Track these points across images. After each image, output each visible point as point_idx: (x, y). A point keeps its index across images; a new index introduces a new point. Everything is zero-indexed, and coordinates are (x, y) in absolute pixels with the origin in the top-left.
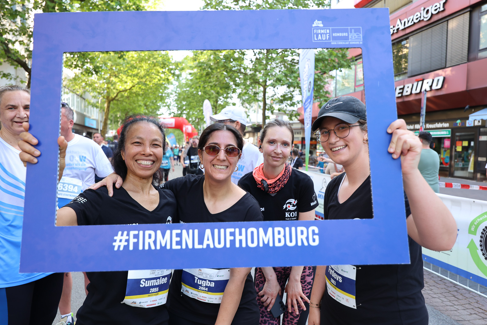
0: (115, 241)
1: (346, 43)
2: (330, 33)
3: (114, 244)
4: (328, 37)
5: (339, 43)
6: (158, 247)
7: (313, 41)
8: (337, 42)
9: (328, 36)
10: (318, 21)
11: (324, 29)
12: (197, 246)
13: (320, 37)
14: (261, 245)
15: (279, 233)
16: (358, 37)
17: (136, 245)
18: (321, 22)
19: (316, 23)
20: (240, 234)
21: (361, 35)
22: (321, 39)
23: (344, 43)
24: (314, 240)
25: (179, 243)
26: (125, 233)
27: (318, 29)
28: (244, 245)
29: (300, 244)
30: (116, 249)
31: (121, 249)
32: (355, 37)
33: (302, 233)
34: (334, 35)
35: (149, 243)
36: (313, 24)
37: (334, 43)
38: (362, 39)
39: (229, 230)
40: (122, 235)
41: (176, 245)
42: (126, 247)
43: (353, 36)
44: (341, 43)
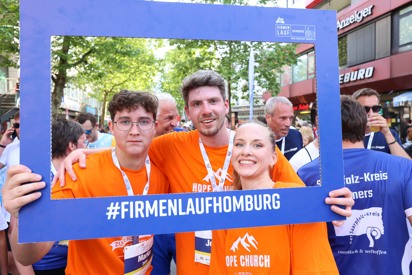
0: (108, 211)
1: (303, 39)
2: (290, 30)
3: (107, 214)
4: (288, 33)
5: (297, 39)
6: (147, 215)
7: (277, 36)
8: (295, 38)
11: (285, 26)
12: (181, 213)
13: (282, 33)
14: (235, 210)
15: (249, 199)
16: (312, 34)
17: (127, 214)
18: (283, 19)
19: (279, 20)
20: (217, 202)
21: (315, 33)
22: (283, 34)
23: (301, 39)
24: (276, 205)
25: (165, 211)
26: (117, 204)
27: (281, 25)
28: (220, 211)
29: (265, 208)
30: (109, 218)
31: (114, 218)
32: (310, 34)
33: (267, 199)
34: (293, 31)
35: (139, 212)
36: (277, 21)
37: (293, 39)
38: (315, 36)
39: (208, 199)
40: (114, 206)
41: (163, 213)
42: (119, 216)
43: (308, 33)
44: (299, 39)
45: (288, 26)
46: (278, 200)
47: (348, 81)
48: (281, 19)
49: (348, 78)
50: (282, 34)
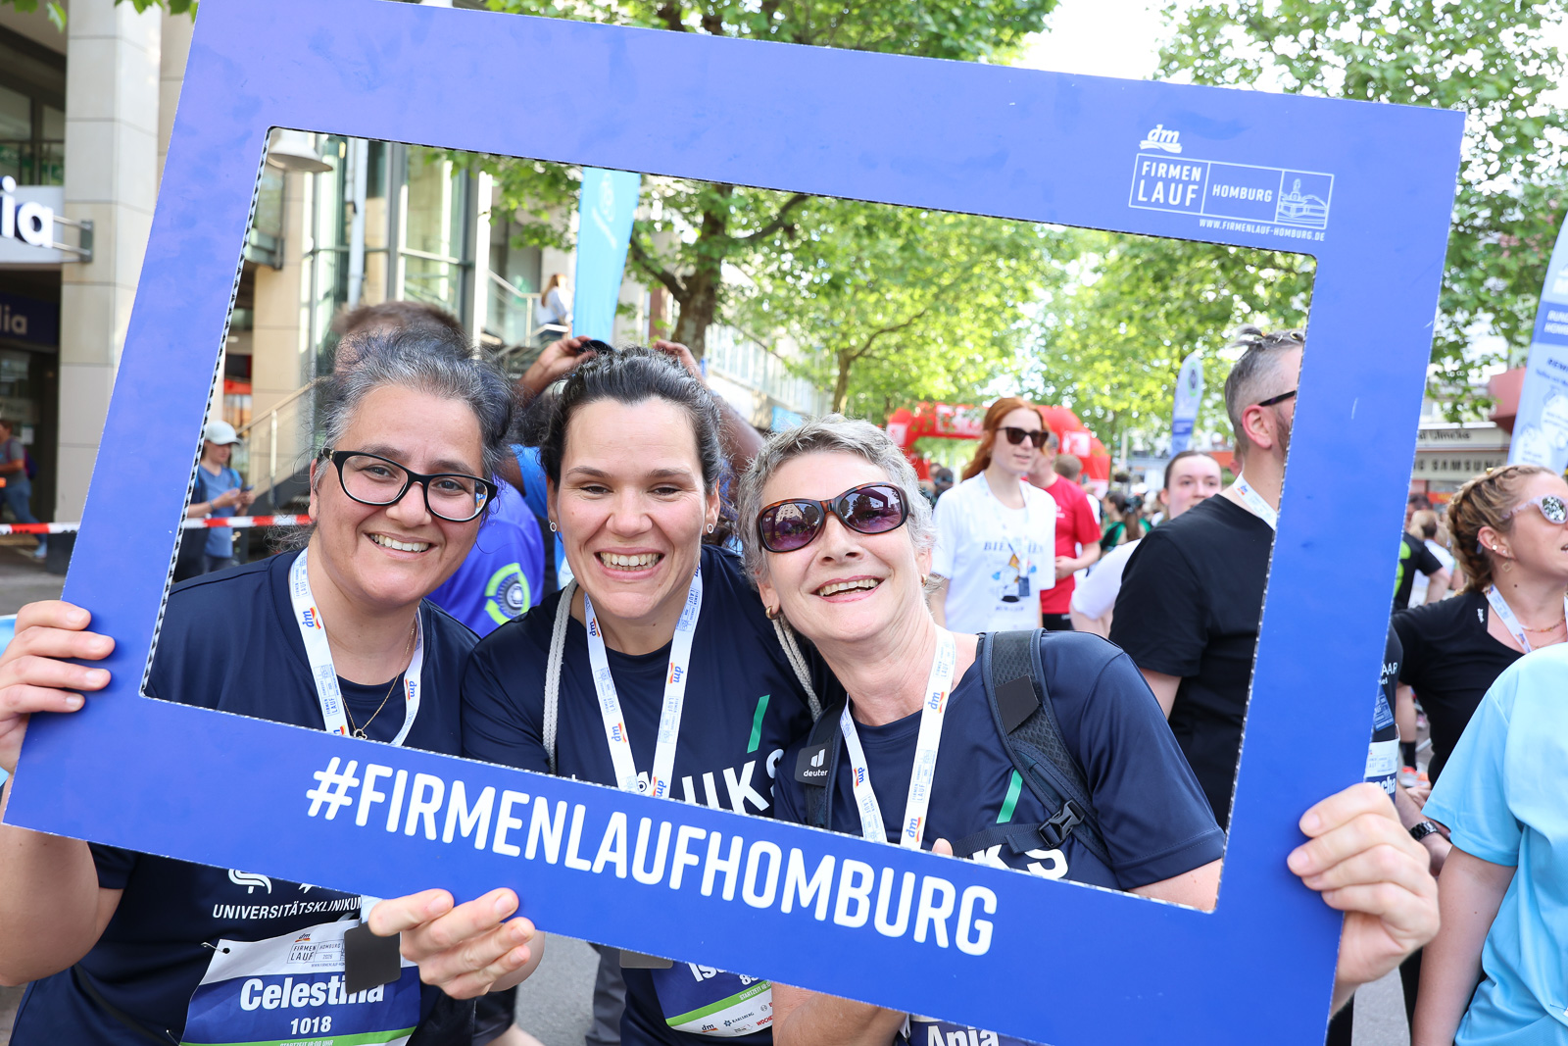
0: (316, 785)
1: (1258, 231)
2: (1201, 183)
3: (310, 794)
4: (1190, 196)
5: (1232, 226)
6: (448, 837)
7: (1130, 206)
8: (1222, 220)
9: (1193, 191)
10: (1163, 129)
12: (573, 861)
13: (1158, 194)
14: (787, 907)
15: (857, 879)
16: (1312, 210)
17: (379, 812)
18: (1177, 134)
19: (1157, 137)
20: (724, 854)
21: (1327, 208)
22: (1162, 201)
23: (1249, 228)
24: (974, 936)
25: (517, 837)
26: (353, 765)
27: (1163, 161)
28: (728, 894)
29: (920, 936)
30: (313, 811)
31: (331, 815)
32: (1299, 210)
33: (937, 899)
34: (1216, 190)
35: (421, 816)
36: (1146, 139)
37: (1210, 224)
38: (1326, 220)
39: (687, 832)
40: (340, 771)
41: (508, 842)
42: (347, 813)
43: (1294, 206)
44: (1238, 227)
45: (1193, 165)
46: (986, 917)
48: (1170, 134)
50: (1158, 199)
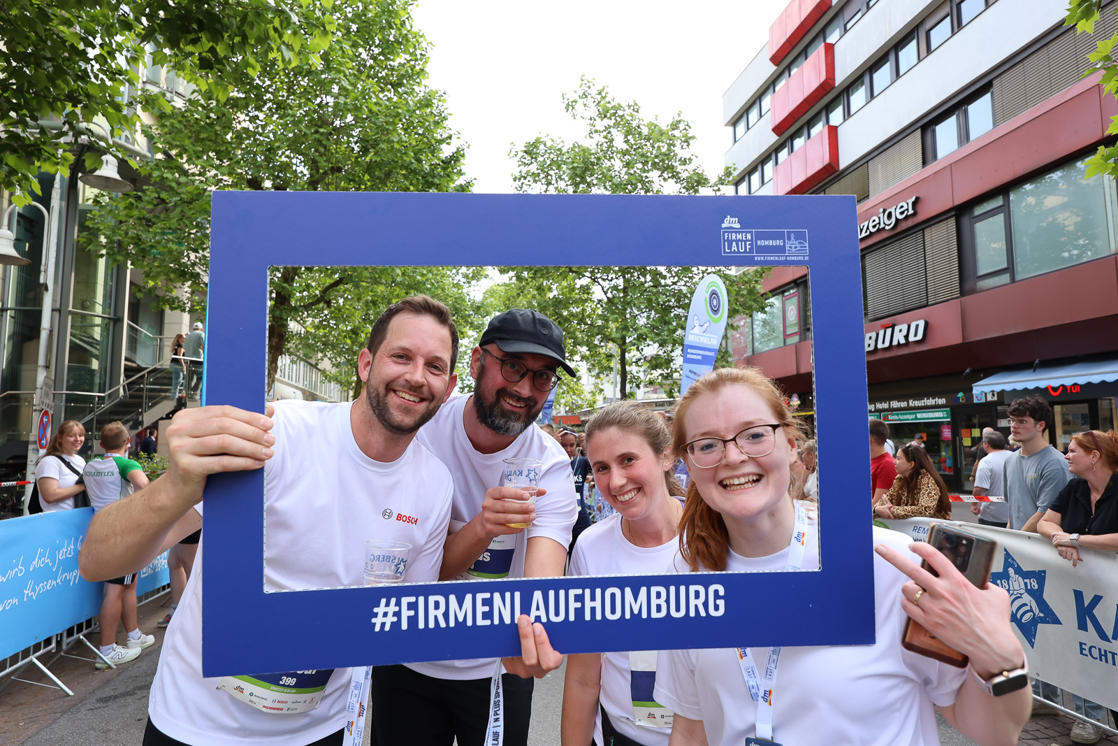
0: (376, 615)
1: (779, 259)
2: (752, 240)
3: (374, 620)
4: (748, 247)
5: (769, 258)
6: (452, 624)
7: (723, 254)
8: (763, 256)
9: (749, 245)
10: (732, 217)
13: (734, 248)
14: (628, 616)
15: (658, 595)
16: (801, 247)
17: (413, 620)
18: (737, 220)
19: (728, 221)
20: (593, 598)
21: (807, 245)
22: (736, 251)
23: (776, 258)
24: (717, 608)
25: (488, 615)
26: (393, 600)
27: (731, 232)
28: (599, 617)
29: (692, 614)
30: (377, 629)
31: (387, 628)
32: (796, 247)
33: (697, 595)
34: (759, 243)
35: (436, 617)
36: (724, 222)
37: (758, 258)
38: (808, 251)
39: (572, 593)
40: (387, 605)
41: (483, 619)
43: (793, 246)
44: (772, 258)
45: (746, 232)
46: (721, 598)
47: (872, 348)
48: (734, 219)
49: (872, 342)
50: (734, 250)
